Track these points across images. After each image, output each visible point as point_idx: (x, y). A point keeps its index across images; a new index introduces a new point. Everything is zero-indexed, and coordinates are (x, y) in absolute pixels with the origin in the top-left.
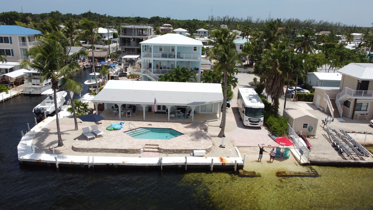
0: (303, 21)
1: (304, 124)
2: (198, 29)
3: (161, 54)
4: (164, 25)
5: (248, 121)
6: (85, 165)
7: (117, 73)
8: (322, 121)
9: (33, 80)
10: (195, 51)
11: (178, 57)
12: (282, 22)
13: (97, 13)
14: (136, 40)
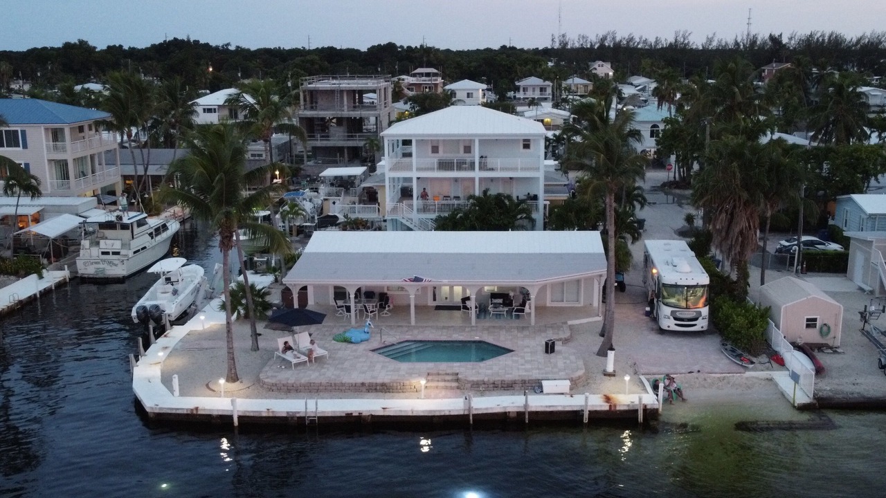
0: (855, 40)
1: (808, 320)
2: (520, 79)
3: (436, 161)
4: (416, 71)
5: (669, 318)
6: (298, 418)
7: (313, 218)
8: (860, 315)
9: (102, 242)
10: (527, 150)
11: (483, 167)
12: (785, 45)
13: (202, 42)
14: (345, 123)
